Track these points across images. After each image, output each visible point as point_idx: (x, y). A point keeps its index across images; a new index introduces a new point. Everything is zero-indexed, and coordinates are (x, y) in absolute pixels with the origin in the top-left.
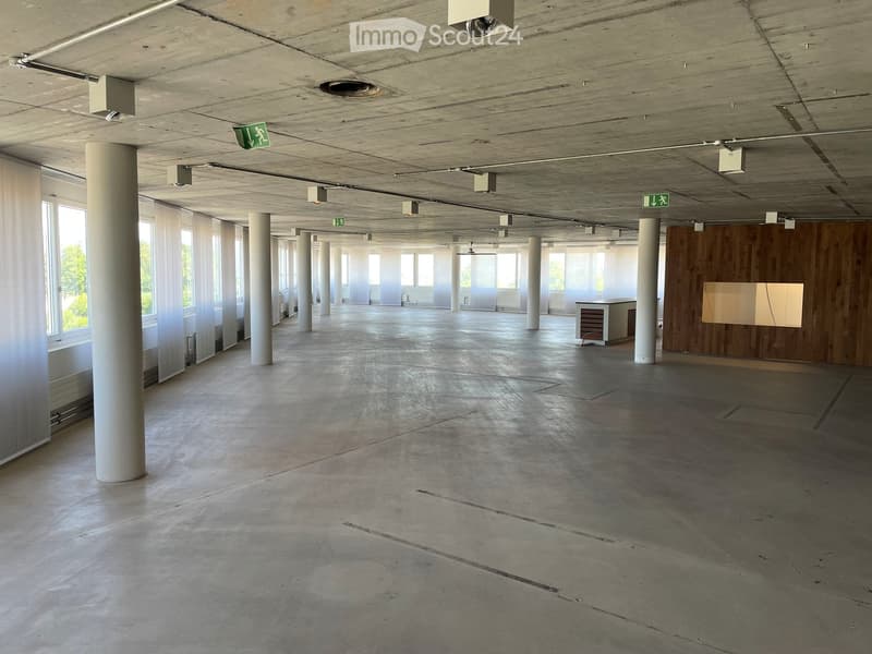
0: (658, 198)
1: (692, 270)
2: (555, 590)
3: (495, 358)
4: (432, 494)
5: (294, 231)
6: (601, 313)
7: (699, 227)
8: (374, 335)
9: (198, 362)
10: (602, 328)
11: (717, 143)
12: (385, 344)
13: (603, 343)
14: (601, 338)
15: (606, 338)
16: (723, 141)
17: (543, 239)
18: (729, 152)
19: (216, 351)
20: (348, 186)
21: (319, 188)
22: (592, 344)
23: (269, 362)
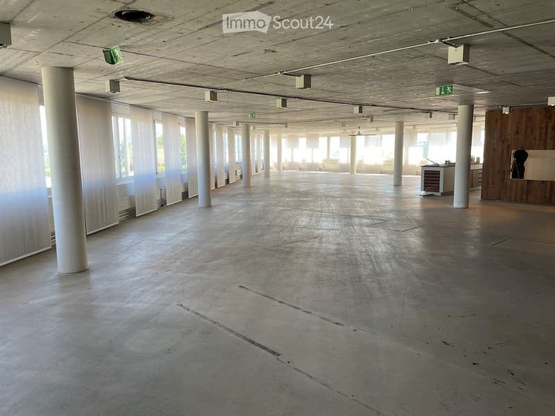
0: (446, 88)
1: (503, 141)
2: (278, 355)
3: (356, 204)
4: (247, 289)
5: (235, 123)
6: (438, 173)
7: (506, 111)
8: (287, 189)
9: (168, 205)
10: (439, 184)
11: (437, 41)
12: (292, 195)
13: (439, 194)
14: (437, 190)
15: (441, 190)
16: (441, 40)
17: (405, 124)
18: (454, 48)
19: (183, 199)
20: (227, 90)
21: (211, 92)
22: (432, 195)
23: (209, 206)
